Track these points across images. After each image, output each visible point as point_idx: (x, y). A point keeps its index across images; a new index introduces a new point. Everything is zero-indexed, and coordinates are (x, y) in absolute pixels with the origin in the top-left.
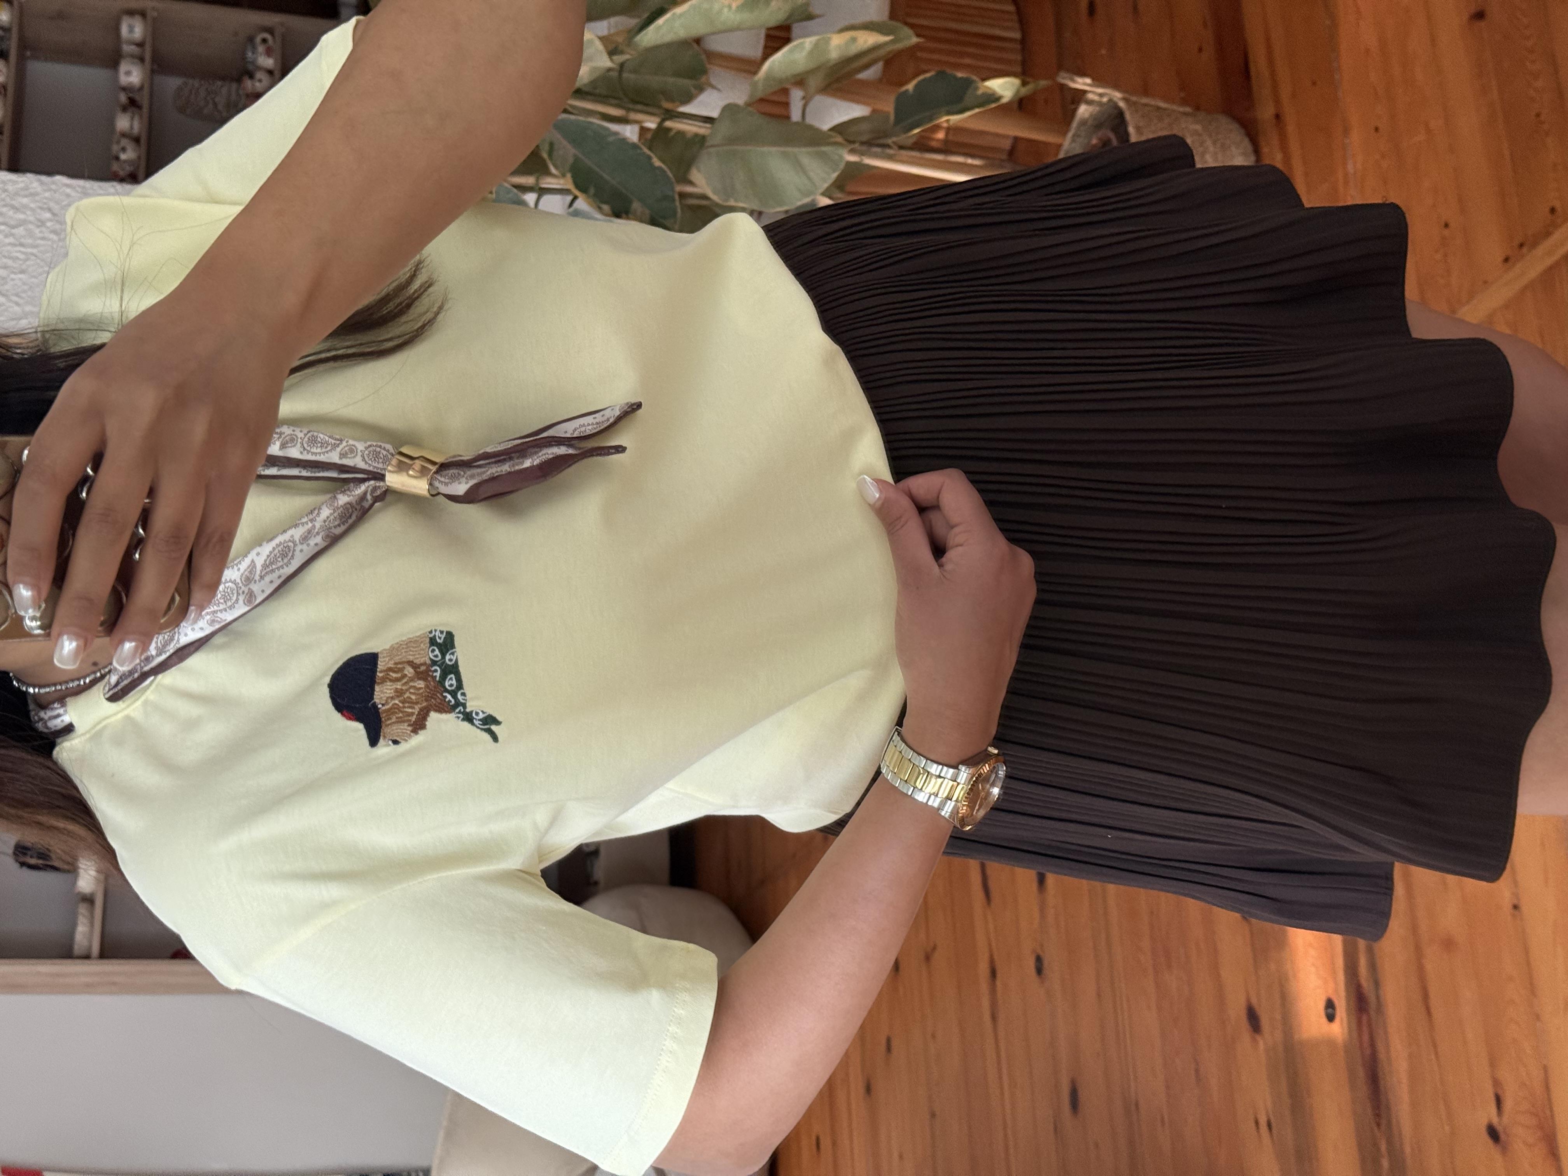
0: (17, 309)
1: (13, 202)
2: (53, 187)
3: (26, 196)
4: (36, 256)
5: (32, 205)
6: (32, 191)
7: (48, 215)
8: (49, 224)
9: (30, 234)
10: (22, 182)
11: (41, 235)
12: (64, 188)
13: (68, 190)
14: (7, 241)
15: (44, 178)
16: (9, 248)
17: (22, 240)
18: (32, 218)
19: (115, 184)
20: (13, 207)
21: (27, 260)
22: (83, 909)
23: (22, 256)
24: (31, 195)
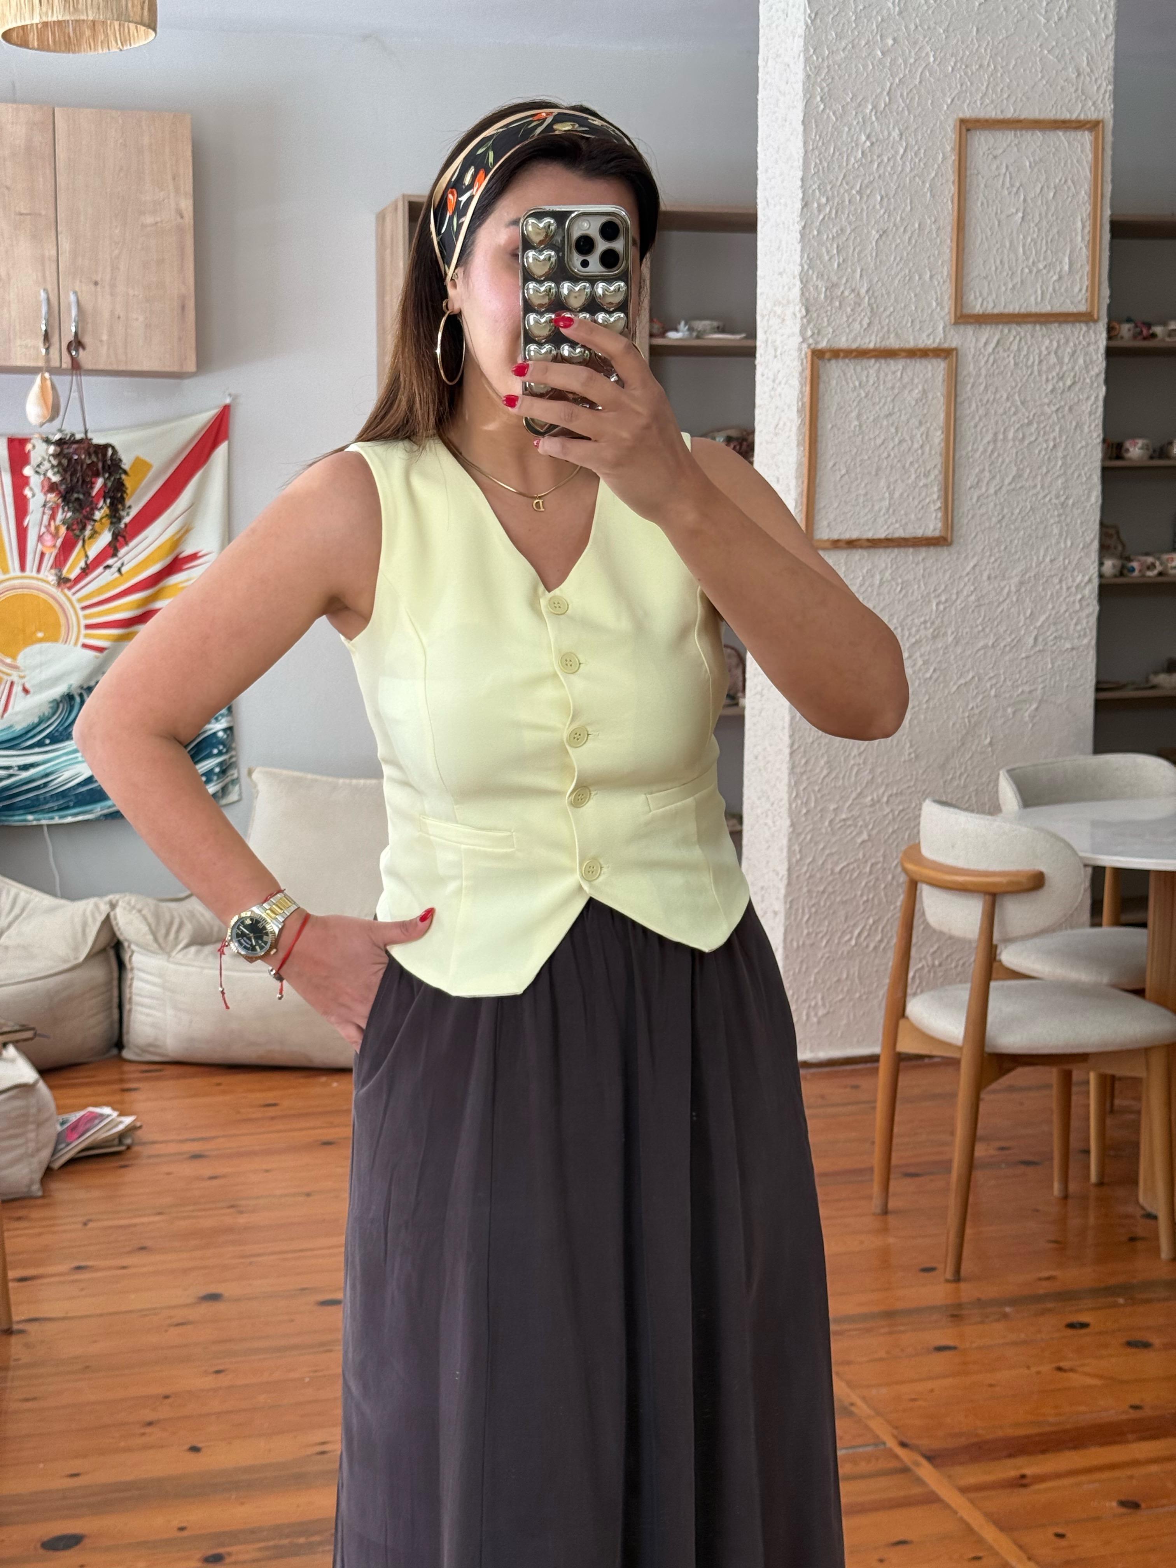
0: (983, 363)
1: (1078, 352)
2: (1095, 385)
3: (1085, 362)
4: (1031, 374)
5: (1077, 368)
6: (1091, 366)
7: (1069, 383)
8: (1061, 384)
9: (1050, 369)
10: (1098, 358)
11: (1050, 377)
12: (1094, 395)
13: (1093, 398)
14: (1043, 348)
15: (1103, 376)
16: (1037, 351)
17: (1045, 362)
18: (1065, 368)
19: (1101, 437)
20: (1074, 352)
21: (1028, 368)
23: (1030, 363)
24: (1087, 367)
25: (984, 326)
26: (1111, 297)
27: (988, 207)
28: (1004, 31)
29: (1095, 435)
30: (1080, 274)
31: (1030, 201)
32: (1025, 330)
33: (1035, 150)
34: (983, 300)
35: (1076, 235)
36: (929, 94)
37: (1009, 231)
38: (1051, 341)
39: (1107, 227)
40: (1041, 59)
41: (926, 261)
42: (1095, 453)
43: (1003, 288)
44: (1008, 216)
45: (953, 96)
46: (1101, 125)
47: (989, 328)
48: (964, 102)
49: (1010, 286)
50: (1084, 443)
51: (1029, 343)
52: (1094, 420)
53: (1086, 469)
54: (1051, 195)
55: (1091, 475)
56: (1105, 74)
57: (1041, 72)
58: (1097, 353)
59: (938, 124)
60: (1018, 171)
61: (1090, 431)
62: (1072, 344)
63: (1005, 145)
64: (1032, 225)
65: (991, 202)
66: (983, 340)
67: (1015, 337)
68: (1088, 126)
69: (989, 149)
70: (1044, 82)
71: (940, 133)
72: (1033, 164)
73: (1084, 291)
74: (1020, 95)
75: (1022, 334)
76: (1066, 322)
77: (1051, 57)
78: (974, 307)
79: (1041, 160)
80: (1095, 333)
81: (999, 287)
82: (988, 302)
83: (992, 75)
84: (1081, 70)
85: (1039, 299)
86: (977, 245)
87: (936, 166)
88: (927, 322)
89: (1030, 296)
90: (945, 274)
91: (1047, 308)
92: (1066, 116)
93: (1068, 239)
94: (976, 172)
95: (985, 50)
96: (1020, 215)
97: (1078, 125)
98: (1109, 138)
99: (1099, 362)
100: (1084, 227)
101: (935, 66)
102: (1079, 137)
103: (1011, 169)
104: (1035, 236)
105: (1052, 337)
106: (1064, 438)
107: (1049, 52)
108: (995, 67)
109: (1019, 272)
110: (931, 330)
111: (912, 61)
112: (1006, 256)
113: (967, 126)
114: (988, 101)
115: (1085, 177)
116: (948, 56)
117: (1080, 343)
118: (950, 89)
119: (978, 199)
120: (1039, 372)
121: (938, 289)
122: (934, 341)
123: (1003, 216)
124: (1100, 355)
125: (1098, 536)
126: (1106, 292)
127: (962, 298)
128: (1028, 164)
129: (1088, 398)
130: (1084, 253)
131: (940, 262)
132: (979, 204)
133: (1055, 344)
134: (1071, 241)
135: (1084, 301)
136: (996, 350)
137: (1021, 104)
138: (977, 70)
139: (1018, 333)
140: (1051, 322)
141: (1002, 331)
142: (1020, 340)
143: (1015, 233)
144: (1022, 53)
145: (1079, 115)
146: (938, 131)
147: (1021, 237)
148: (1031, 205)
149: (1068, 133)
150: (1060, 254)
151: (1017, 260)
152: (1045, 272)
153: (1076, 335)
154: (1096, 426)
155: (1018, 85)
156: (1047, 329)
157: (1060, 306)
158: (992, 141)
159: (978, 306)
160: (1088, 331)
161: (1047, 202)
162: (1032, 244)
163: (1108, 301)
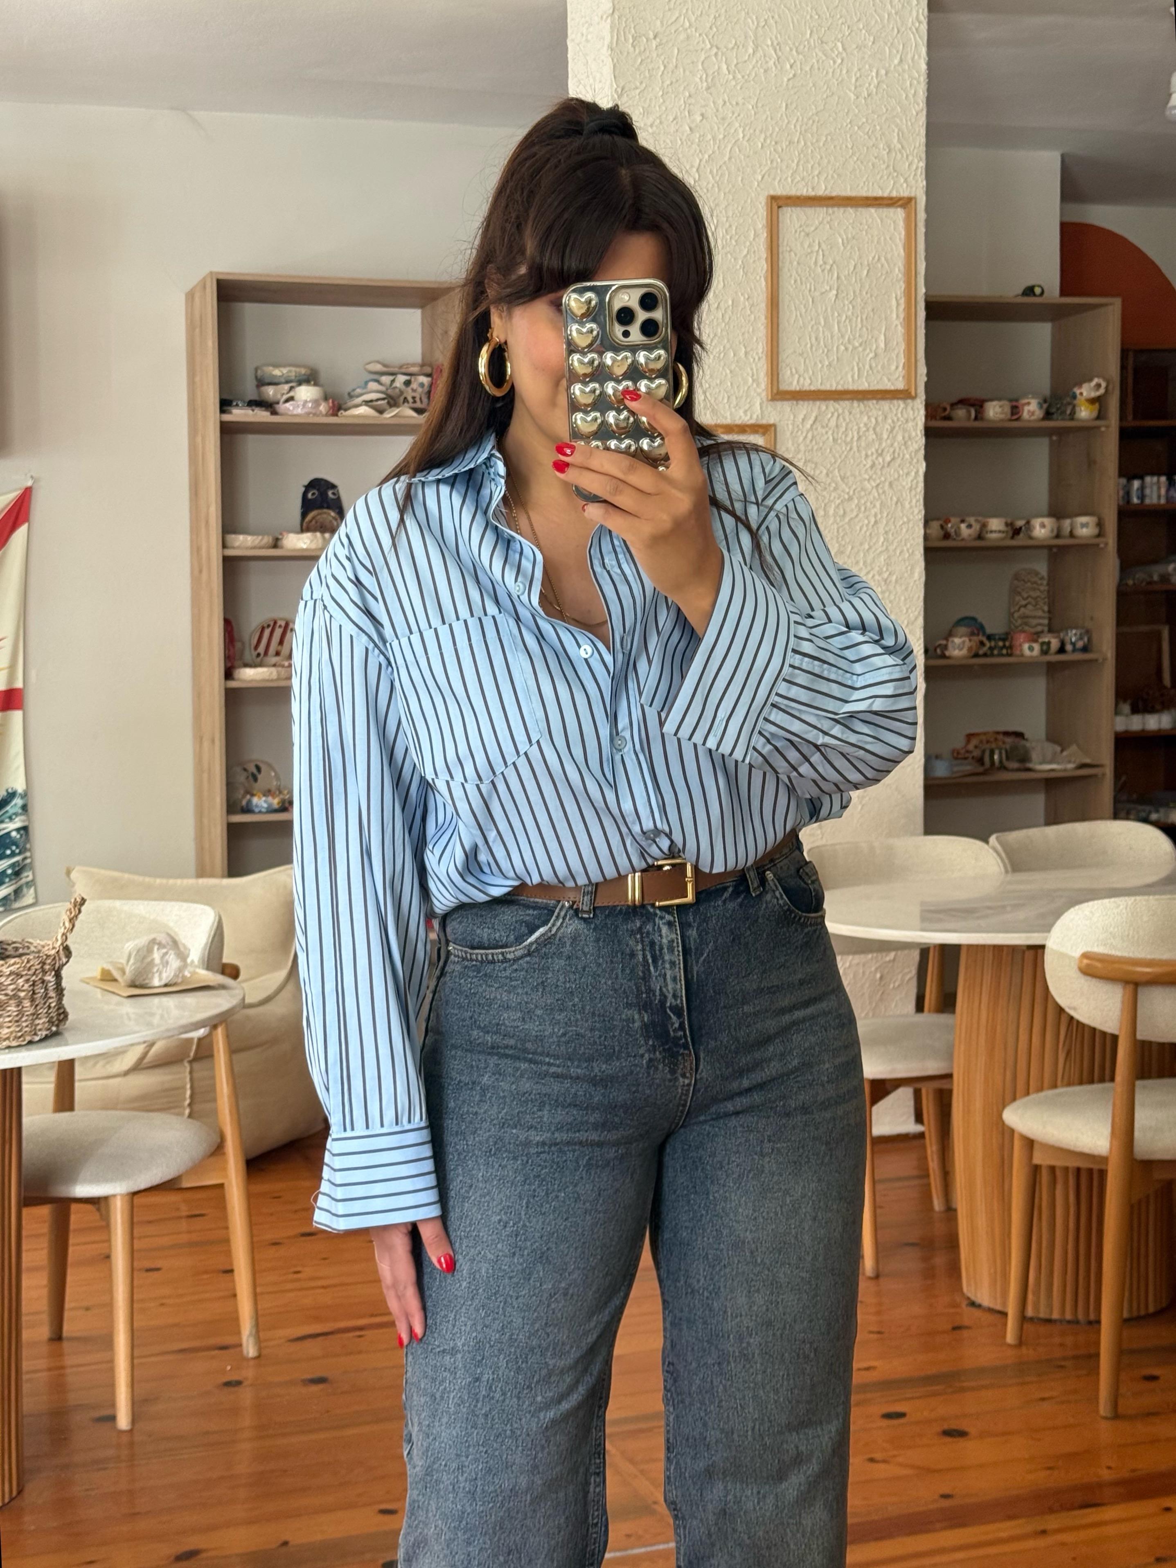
0: (801, 439)
1: (897, 428)
2: (915, 460)
3: (903, 438)
4: (851, 449)
5: (896, 444)
6: (910, 443)
7: (888, 459)
8: (880, 460)
9: (868, 446)
10: (917, 435)
11: (869, 453)
12: (915, 470)
13: (913, 474)
14: (862, 425)
15: (922, 452)
16: (856, 427)
17: (864, 438)
18: (884, 445)
19: (923, 512)
20: (893, 429)
21: (847, 444)
22: (267, 540)
23: (849, 439)
24: (905, 443)
25: (801, 403)
26: (928, 375)
27: (802, 283)
28: (813, 107)
29: (916, 511)
30: (896, 352)
31: (843, 278)
32: (843, 406)
33: (847, 227)
34: (800, 376)
35: (891, 312)
36: (739, 170)
37: (824, 308)
38: (869, 418)
39: (922, 305)
40: (851, 136)
41: (741, 338)
42: (917, 529)
43: (820, 366)
44: (822, 293)
45: (763, 173)
46: (913, 202)
47: (806, 403)
48: (774, 179)
49: (827, 363)
50: (905, 519)
51: (848, 420)
52: (915, 496)
53: (909, 545)
54: (865, 272)
55: (913, 552)
56: (916, 151)
57: (852, 148)
58: (915, 430)
59: (749, 201)
60: (831, 248)
61: (911, 507)
62: (890, 421)
63: (817, 223)
64: (846, 302)
65: (804, 279)
66: (801, 417)
67: (833, 414)
68: (900, 203)
69: (801, 226)
70: (855, 159)
71: (751, 211)
72: (845, 241)
73: (900, 368)
74: (831, 172)
75: (840, 411)
76: (883, 399)
77: (861, 134)
78: (791, 383)
79: (853, 238)
80: (912, 409)
81: (815, 364)
82: (805, 379)
83: (802, 151)
84: (893, 146)
85: (856, 376)
86: (792, 321)
87: (748, 244)
88: (744, 399)
89: (846, 373)
90: (760, 351)
91: (864, 386)
92: (879, 193)
93: (883, 316)
94: (788, 249)
95: (795, 126)
96: (834, 292)
97: (890, 202)
98: (922, 216)
99: (917, 438)
100: (898, 305)
101: (745, 143)
102: (892, 215)
103: (824, 246)
104: (850, 313)
105: (870, 414)
106: (885, 515)
107: (859, 128)
108: (805, 144)
109: (835, 349)
110: (748, 406)
111: (721, 136)
112: (821, 335)
113: (777, 203)
114: (798, 178)
115: (899, 255)
116: (757, 132)
117: (898, 420)
118: (760, 166)
119: (791, 276)
120: (858, 447)
121: (754, 366)
122: (751, 418)
123: (817, 294)
124: (919, 432)
125: (922, 613)
126: (923, 370)
127: (778, 374)
128: (840, 240)
129: (908, 474)
130: (900, 330)
131: (755, 339)
132: (793, 282)
133: (873, 420)
134: (886, 318)
135: (901, 379)
136: (814, 427)
137: (832, 182)
138: (787, 147)
139: (837, 410)
140: (868, 399)
141: (819, 408)
142: (839, 416)
143: (829, 310)
144: (833, 130)
145: (891, 192)
146: (749, 209)
147: (836, 314)
148: (845, 282)
149: (881, 210)
150: (876, 332)
151: (832, 337)
152: (860, 349)
153: (895, 412)
154: (918, 501)
155: (829, 162)
156: (865, 407)
157: (878, 383)
158: (805, 217)
159: (795, 382)
160: (906, 408)
161: (861, 280)
162: (848, 321)
163: (926, 379)
